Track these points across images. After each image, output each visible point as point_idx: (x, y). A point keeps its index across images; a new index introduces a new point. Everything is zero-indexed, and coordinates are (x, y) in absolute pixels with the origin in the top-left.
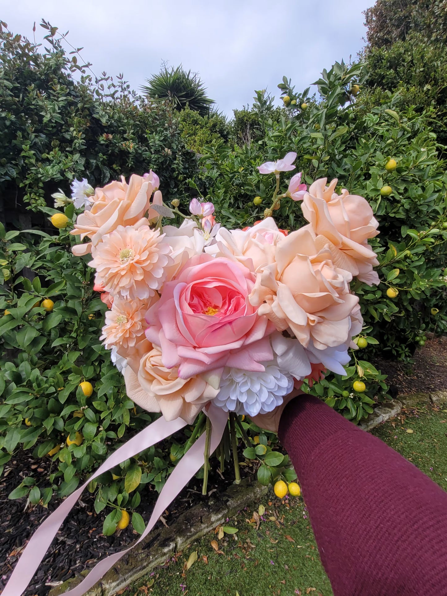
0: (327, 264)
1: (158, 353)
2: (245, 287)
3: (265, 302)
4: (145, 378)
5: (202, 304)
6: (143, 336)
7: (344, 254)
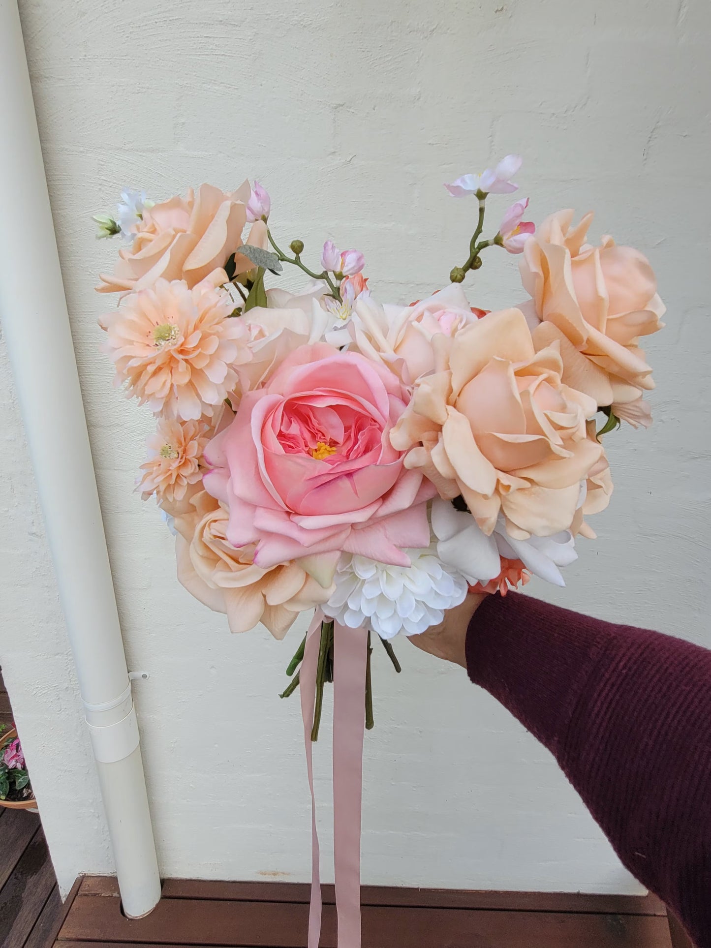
0: (549, 380)
1: (226, 517)
2: (386, 412)
3: (421, 444)
4: (202, 557)
5: (307, 436)
6: (200, 485)
7: (588, 360)
